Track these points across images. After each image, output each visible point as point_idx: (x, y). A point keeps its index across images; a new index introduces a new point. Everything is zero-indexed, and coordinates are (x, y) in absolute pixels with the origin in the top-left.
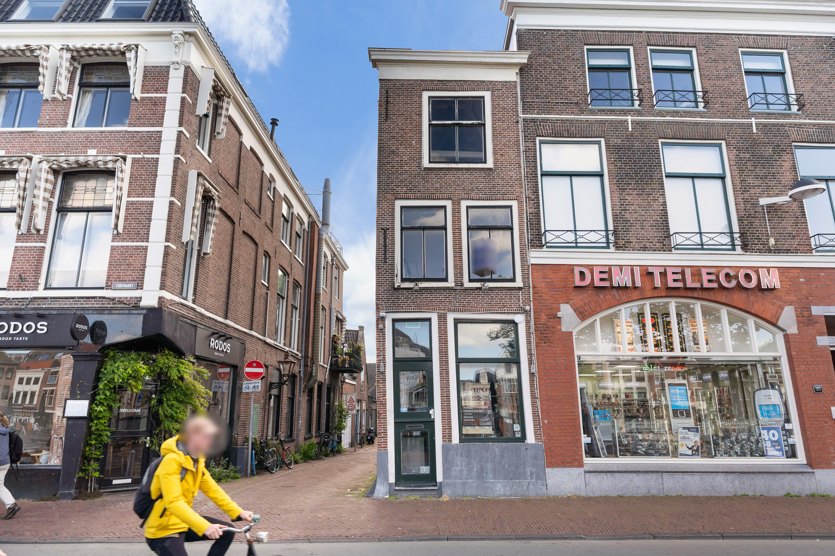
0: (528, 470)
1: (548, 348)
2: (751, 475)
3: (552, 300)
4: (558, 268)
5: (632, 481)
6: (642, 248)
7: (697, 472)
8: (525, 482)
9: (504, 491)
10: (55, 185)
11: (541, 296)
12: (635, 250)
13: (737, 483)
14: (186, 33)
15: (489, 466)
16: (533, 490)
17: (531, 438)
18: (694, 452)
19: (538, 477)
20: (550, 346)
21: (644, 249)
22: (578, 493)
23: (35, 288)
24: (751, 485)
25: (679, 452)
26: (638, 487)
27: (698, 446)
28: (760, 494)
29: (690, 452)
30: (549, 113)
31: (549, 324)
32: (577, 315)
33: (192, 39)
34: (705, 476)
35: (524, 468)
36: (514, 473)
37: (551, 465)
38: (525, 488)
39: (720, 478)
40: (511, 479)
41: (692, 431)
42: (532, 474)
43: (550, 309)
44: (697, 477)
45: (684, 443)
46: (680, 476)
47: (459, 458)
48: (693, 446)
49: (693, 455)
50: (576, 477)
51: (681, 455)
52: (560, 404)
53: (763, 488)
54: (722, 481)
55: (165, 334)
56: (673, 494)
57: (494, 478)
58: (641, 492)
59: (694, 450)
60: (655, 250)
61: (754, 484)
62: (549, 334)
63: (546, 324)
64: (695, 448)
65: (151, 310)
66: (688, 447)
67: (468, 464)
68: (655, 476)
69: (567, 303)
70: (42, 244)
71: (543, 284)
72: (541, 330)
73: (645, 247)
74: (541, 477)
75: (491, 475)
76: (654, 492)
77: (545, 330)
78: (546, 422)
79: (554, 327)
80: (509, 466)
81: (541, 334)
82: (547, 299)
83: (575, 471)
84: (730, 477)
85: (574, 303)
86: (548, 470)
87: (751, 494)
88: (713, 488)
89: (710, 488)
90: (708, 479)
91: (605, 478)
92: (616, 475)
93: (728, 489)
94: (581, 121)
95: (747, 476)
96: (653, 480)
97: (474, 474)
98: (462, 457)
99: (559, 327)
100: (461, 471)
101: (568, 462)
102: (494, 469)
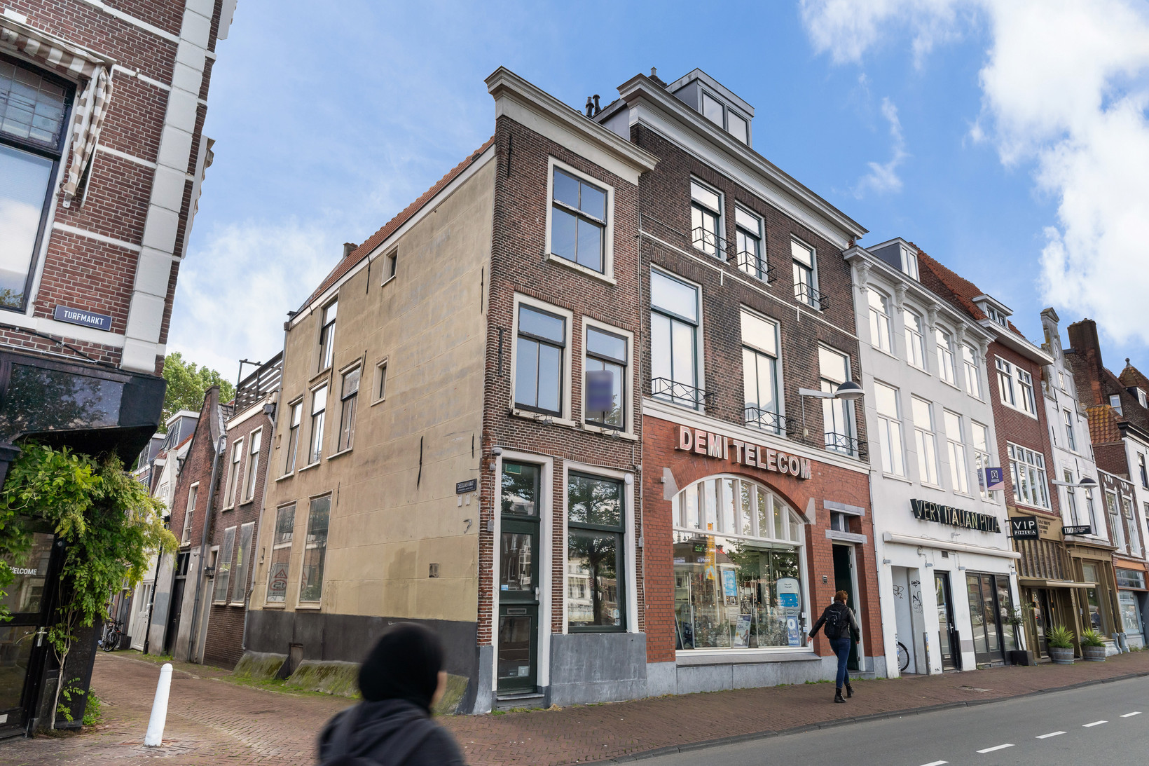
0: (632, 667)
1: (653, 519)
3: (657, 461)
4: (663, 425)
6: (726, 417)
8: (629, 682)
9: (610, 693)
11: (649, 454)
13: (779, 673)
15: (598, 663)
16: (634, 690)
17: (634, 626)
18: (746, 642)
19: (640, 675)
20: (654, 517)
22: (671, 692)
27: (748, 635)
29: (743, 642)
30: (662, 238)
31: (654, 489)
32: (676, 481)
34: (760, 667)
35: (629, 664)
36: (617, 671)
37: (652, 659)
38: (629, 689)
39: (769, 668)
40: (617, 679)
41: (746, 620)
42: (635, 671)
43: (655, 471)
44: (755, 668)
46: (745, 667)
47: (569, 654)
48: (745, 635)
49: (745, 645)
50: (670, 672)
51: (737, 645)
54: (771, 671)
56: (740, 688)
57: (602, 679)
59: (746, 639)
60: (734, 422)
61: (788, 673)
62: (654, 501)
63: (652, 489)
65: (140, 378)
66: (741, 636)
67: (579, 661)
68: (726, 668)
69: (669, 467)
71: (651, 440)
72: (647, 497)
74: (643, 674)
75: (598, 675)
76: (726, 686)
77: (652, 497)
78: (647, 607)
79: (657, 494)
80: (616, 663)
81: (647, 500)
82: (654, 460)
83: (669, 666)
84: (775, 667)
85: (674, 467)
86: (648, 666)
92: (701, 668)
93: (774, 679)
94: (687, 258)
96: (715, 673)
97: (583, 673)
98: (572, 652)
99: (661, 494)
100: (571, 670)
101: (663, 656)
102: (602, 667)
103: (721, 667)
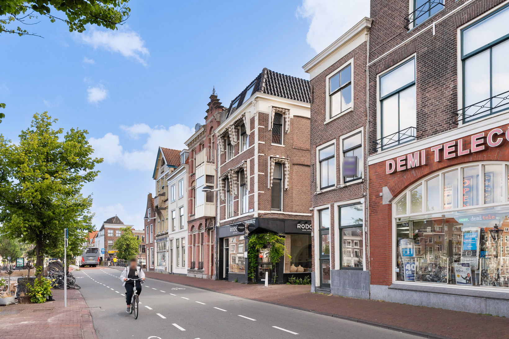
0: (362, 285)
1: (375, 216)
2: (496, 301)
3: (378, 185)
4: (382, 164)
5: (412, 296)
6: (434, 132)
7: (454, 294)
8: (360, 291)
9: (352, 294)
10: (238, 177)
11: (373, 185)
12: (429, 136)
13: (483, 305)
14: (256, 98)
15: (347, 282)
16: (364, 295)
17: (365, 269)
18: (468, 281)
19: (366, 289)
20: (376, 215)
21: (436, 132)
22: (384, 300)
23: (238, 215)
24: (495, 308)
25: (457, 281)
26: (415, 300)
27: (470, 277)
28: (503, 315)
29: (464, 281)
30: (383, 53)
31: (376, 201)
32: (391, 192)
33: (259, 99)
34: (458, 298)
35: (360, 284)
36: (356, 286)
37: (372, 283)
38: (360, 294)
39: (469, 301)
40: (355, 289)
41: (465, 266)
42: (363, 287)
43: (377, 192)
44: (453, 298)
45: (460, 274)
46: (442, 296)
47: (336, 277)
48: (466, 277)
49: (466, 283)
50: (384, 290)
51: (458, 282)
52: (379, 249)
53: (505, 311)
54: (471, 302)
55: (261, 227)
56: (436, 307)
57: (349, 288)
58: (417, 303)
59: (468, 280)
60: (443, 131)
61: (498, 307)
62: (376, 207)
63: (375, 201)
64: (468, 278)
65: (256, 218)
66: (462, 277)
67: (340, 280)
68: (426, 294)
69: (386, 186)
70: (237, 200)
71: (374, 176)
72: (372, 206)
73: (436, 131)
74: (368, 289)
75: (348, 286)
76: (424, 304)
77: (374, 205)
78: (372, 259)
79: (379, 203)
80: (354, 282)
81: (372, 208)
82: (376, 186)
83: (385, 287)
84: (478, 300)
85: (389, 185)
86: (371, 286)
87: (494, 314)
88: (464, 306)
89: (462, 306)
90: (461, 300)
91: (398, 293)
92: (404, 291)
93: (476, 309)
94: (401, 47)
95: (493, 301)
96: (424, 296)
97: (342, 285)
98: (337, 276)
99: (381, 202)
100: (337, 283)
101: (381, 282)
102: (349, 283)
103: (421, 293)
